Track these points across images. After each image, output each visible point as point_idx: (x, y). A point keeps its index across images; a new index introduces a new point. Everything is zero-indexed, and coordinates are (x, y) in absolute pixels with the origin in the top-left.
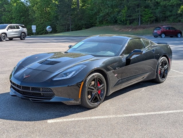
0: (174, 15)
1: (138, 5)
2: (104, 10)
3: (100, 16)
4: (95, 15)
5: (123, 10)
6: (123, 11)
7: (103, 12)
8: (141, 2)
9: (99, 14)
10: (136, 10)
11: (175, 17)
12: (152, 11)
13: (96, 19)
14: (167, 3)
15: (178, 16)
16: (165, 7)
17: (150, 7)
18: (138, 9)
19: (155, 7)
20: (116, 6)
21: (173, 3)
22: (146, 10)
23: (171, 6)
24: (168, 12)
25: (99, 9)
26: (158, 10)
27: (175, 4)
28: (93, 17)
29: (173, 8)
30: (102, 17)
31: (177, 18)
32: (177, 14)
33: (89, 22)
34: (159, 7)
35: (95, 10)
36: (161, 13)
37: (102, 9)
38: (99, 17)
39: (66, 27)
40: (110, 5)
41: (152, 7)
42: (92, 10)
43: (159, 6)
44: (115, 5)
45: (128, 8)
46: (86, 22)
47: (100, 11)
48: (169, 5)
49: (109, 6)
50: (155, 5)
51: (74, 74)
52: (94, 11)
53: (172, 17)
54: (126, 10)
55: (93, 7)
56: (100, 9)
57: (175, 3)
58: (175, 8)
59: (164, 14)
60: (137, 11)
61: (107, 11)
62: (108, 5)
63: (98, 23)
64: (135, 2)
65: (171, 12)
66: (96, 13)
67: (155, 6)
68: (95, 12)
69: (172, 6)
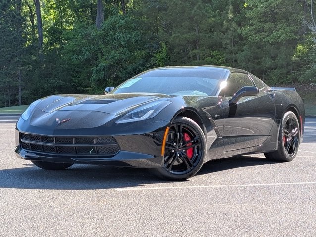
0: (282, 67)
1: (194, 43)
2: (109, 53)
3: (98, 68)
4: (84, 64)
5: (156, 53)
6: (157, 56)
7: (106, 59)
8: (201, 34)
9: (97, 62)
10: (191, 54)
11: (284, 71)
12: (229, 56)
13: (89, 74)
14: (264, 38)
15: (290, 67)
16: (258, 48)
17: (224, 47)
18: (195, 51)
19: (236, 48)
20: (139, 43)
21: (279, 37)
22: (214, 53)
23: (272, 45)
24: (267, 59)
25: (96, 51)
26: (243, 54)
27: (282, 40)
28: (79, 70)
29: (278, 49)
30: (103, 69)
31: (289, 72)
32: (288, 64)
33: (71, 81)
34: (245, 47)
35: (87, 53)
36: (249, 60)
37: (104, 51)
38: (96, 70)
39: (7, 95)
40: (124, 41)
41: (229, 47)
42: (79, 52)
43: (244, 45)
44: (137, 41)
45: (170, 49)
46: (61, 83)
47: (100, 55)
48: (268, 42)
49: (123, 43)
50: (235, 43)
51: (152, 114)
52: (84, 56)
53: (278, 72)
54: (165, 54)
55: (79, 46)
56: (100, 49)
57: (283, 36)
58: (283, 48)
59: (258, 63)
60: (191, 56)
61: (118, 57)
62: (119, 40)
63: (93, 84)
64: (187, 35)
65: (274, 58)
66: (88, 60)
67: (234, 46)
68: (86, 57)
69: (277, 45)
